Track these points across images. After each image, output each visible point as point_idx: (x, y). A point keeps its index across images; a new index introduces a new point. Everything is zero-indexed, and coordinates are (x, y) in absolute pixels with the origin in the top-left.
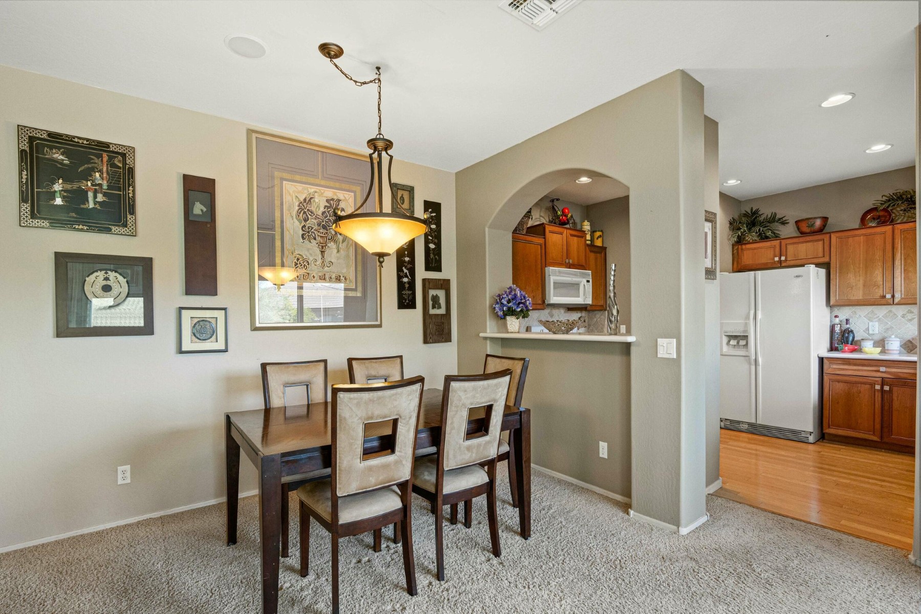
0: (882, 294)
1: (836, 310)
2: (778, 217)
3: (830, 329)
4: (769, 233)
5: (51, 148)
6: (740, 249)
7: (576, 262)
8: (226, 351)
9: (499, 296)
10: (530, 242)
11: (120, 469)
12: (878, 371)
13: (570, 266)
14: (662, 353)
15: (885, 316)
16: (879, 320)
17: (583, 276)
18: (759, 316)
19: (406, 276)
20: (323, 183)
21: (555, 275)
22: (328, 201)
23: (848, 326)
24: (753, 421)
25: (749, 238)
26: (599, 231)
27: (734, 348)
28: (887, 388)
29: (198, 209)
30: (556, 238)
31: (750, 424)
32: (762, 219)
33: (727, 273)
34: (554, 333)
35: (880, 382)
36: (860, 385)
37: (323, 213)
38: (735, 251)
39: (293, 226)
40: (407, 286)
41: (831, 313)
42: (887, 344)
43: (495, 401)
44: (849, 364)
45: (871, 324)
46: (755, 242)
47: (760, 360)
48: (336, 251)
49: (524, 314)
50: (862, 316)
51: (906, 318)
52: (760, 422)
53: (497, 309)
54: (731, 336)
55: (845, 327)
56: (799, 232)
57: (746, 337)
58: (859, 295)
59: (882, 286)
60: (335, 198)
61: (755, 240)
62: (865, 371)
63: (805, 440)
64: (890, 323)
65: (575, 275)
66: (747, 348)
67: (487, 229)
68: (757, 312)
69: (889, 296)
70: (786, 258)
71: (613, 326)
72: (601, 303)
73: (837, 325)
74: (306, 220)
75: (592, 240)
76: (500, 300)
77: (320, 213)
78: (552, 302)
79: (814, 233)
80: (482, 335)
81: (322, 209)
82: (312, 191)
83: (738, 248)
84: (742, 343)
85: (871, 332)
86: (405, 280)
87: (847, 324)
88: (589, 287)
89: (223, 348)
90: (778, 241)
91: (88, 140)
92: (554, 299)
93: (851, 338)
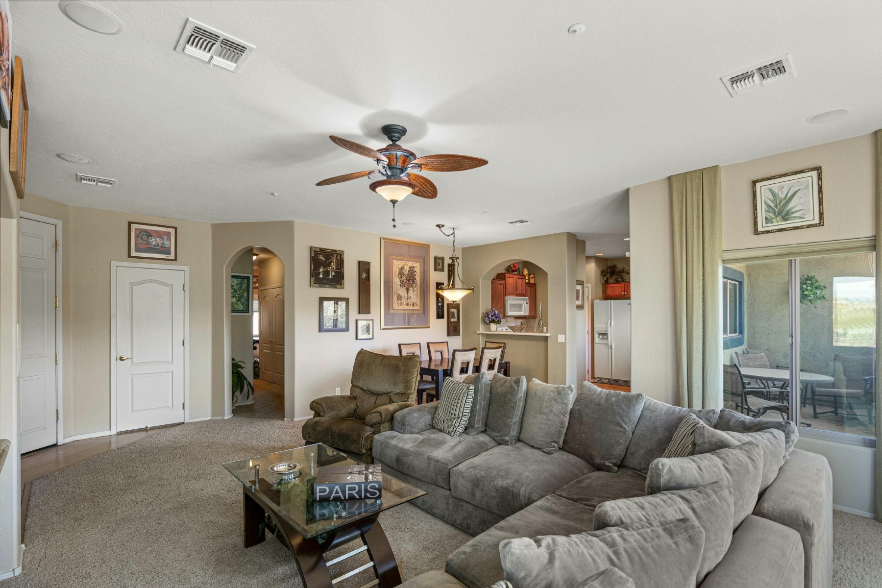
2: (625, 270)
4: (620, 279)
5: (320, 254)
6: (606, 287)
7: (520, 293)
8: (373, 339)
9: (486, 313)
10: (498, 284)
11: (337, 389)
13: (518, 295)
14: (559, 340)
17: (524, 300)
19: (440, 303)
20: (408, 259)
21: (511, 300)
22: (410, 268)
24: (610, 378)
25: (611, 281)
26: (532, 274)
27: (602, 339)
29: (364, 275)
30: (511, 280)
31: (609, 379)
32: (617, 270)
33: (598, 300)
34: (514, 332)
37: (408, 274)
38: (604, 288)
39: (396, 281)
40: (440, 307)
43: (497, 357)
46: (614, 283)
47: (613, 346)
48: (412, 291)
49: (498, 322)
52: (613, 378)
53: (486, 320)
54: (600, 333)
57: (606, 334)
60: (413, 266)
65: (520, 300)
66: (607, 340)
67: (480, 280)
68: (612, 321)
70: (627, 293)
71: (541, 329)
72: (533, 315)
74: (401, 277)
75: (529, 279)
76: (488, 315)
77: (407, 274)
78: (509, 315)
80: (478, 332)
81: (407, 272)
82: (404, 263)
84: (605, 337)
86: (440, 304)
88: (527, 306)
89: (371, 337)
90: (624, 284)
91: (330, 250)
92: (510, 313)
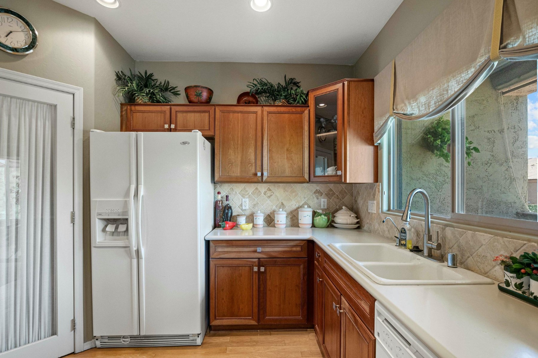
0: (254, 172)
1: (218, 186)
2: (171, 86)
3: (214, 206)
4: (161, 99)
6: (129, 111)
12: (255, 251)
15: (253, 193)
16: (249, 197)
18: (142, 192)
23: (227, 202)
24: (136, 333)
25: (139, 100)
27: (113, 235)
28: (262, 269)
31: (133, 337)
32: (155, 83)
35: (257, 263)
36: (241, 268)
38: (124, 113)
41: (214, 189)
42: (256, 219)
44: (232, 246)
45: (243, 200)
47: (143, 251)
50: (238, 193)
51: (267, 195)
54: (108, 219)
55: (225, 203)
56: (188, 100)
57: (125, 221)
58: (236, 172)
59: (254, 164)
61: (145, 102)
62: (245, 252)
63: (193, 344)
64: (256, 199)
66: (128, 235)
68: (139, 186)
69: (259, 174)
70: (176, 126)
73: (220, 201)
79: (201, 103)
83: (127, 110)
84: (122, 228)
85: (244, 208)
87: (227, 200)
90: (169, 107)
93: (230, 214)
